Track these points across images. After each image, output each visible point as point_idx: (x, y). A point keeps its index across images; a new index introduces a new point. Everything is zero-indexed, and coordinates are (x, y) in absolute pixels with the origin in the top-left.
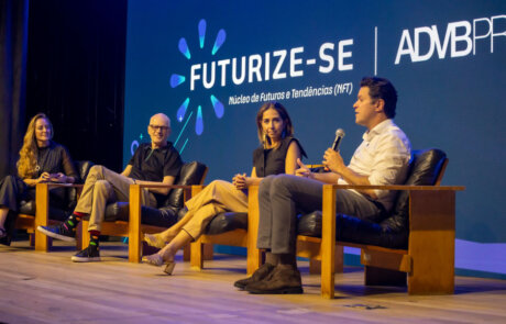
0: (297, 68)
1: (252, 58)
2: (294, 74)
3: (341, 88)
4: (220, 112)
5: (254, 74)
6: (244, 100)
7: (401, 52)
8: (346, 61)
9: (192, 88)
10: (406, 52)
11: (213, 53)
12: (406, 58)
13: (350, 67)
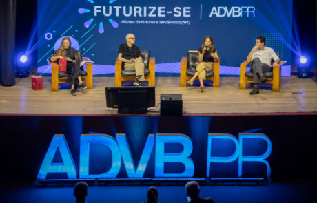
0: (162, 14)
1: (135, 8)
2: (160, 15)
3: (185, 22)
4: (115, 25)
5: (137, 14)
6: (131, 22)
7: (212, 13)
8: (187, 14)
9: (95, 14)
10: (214, 13)
11: (110, 2)
12: (214, 16)
13: (189, 16)
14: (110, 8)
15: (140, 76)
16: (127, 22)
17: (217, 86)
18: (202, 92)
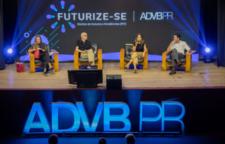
0: (106, 18)
1: (87, 14)
2: (104, 19)
3: (122, 24)
4: (73, 26)
5: (88, 18)
6: (84, 24)
7: (142, 17)
8: (124, 18)
9: (59, 19)
11: (69, 11)
12: (143, 19)
13: (125, 19)
14: (69, 14)
15: (92, 62)
16: (81, 24)
17: (146, 69)
18: (136, 73)
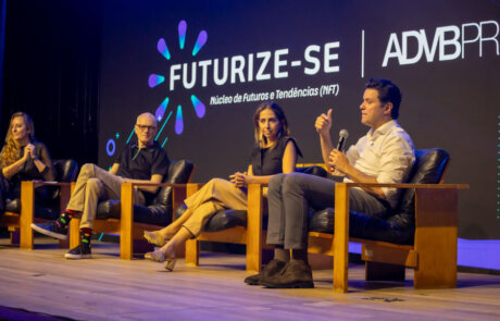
0: (282, 69)
1: (234, 59)
2: (278, 75)
3: (327, 89)
4: (201, 112)
5: (237, 75)
6: (226, 100)
7: (388, 55)
8: (332, 63)
9: (172, 88)
10: (393, 55)
11: (194, 53)
12: (394, 61)
13: (336, 69)
14: (194, 64)
16: (219, 101)
